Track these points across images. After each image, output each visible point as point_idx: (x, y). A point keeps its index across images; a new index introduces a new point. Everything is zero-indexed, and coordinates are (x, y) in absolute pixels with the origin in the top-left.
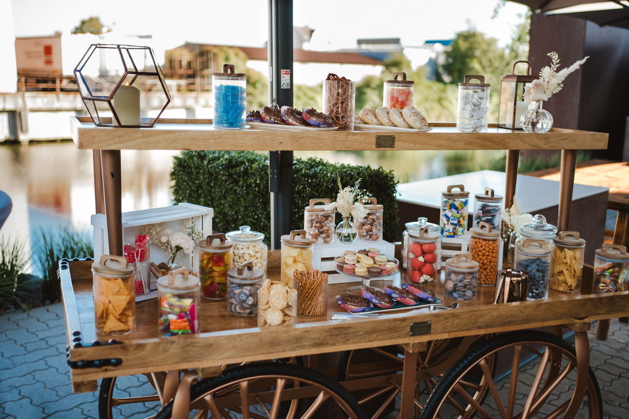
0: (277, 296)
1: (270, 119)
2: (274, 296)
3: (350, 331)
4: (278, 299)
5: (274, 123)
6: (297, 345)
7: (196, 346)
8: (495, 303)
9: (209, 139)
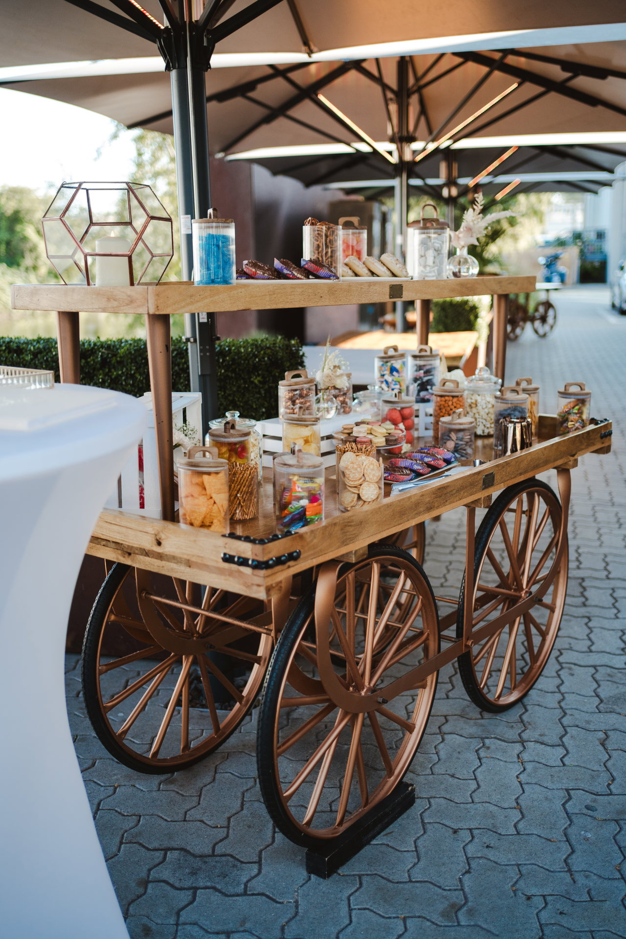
0: (372, 467)
1: (264, 274)
2: (369, 467)
3: (448, 490)
4: (373, 470)
5: (269, 279)
6: (415, 512)
7: (351, 526)
8: (509, 453)
9: (265, 295)
